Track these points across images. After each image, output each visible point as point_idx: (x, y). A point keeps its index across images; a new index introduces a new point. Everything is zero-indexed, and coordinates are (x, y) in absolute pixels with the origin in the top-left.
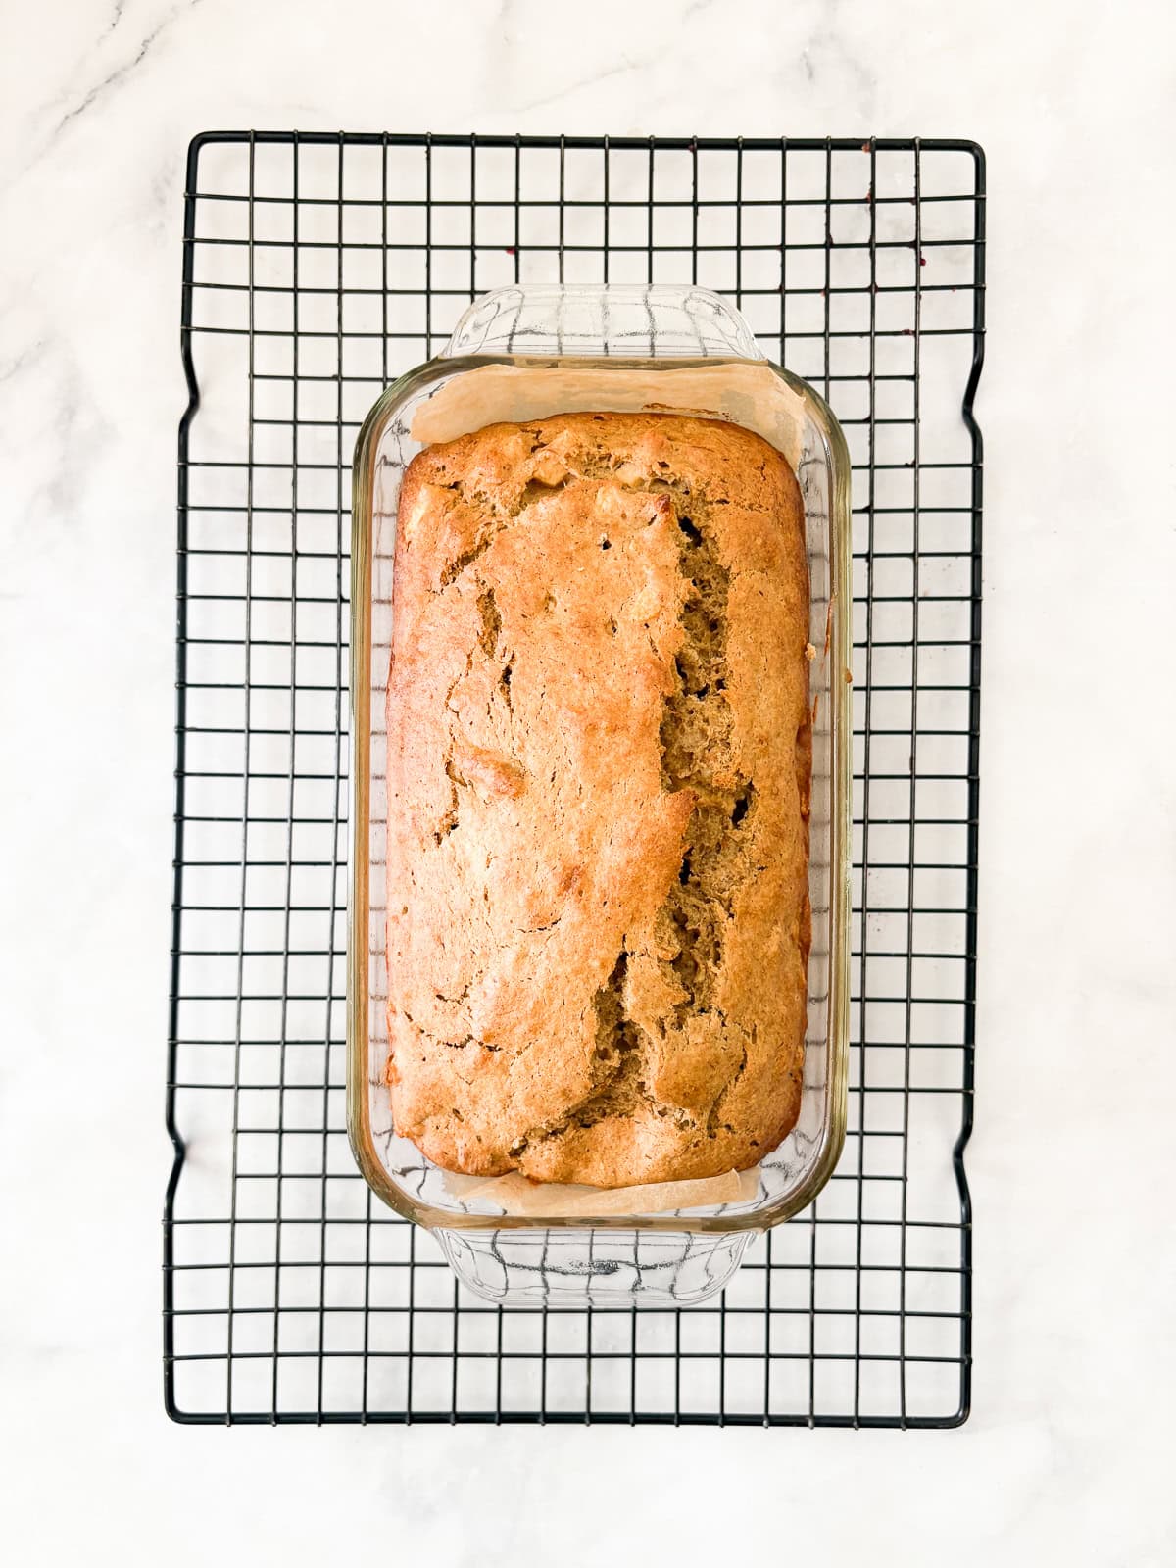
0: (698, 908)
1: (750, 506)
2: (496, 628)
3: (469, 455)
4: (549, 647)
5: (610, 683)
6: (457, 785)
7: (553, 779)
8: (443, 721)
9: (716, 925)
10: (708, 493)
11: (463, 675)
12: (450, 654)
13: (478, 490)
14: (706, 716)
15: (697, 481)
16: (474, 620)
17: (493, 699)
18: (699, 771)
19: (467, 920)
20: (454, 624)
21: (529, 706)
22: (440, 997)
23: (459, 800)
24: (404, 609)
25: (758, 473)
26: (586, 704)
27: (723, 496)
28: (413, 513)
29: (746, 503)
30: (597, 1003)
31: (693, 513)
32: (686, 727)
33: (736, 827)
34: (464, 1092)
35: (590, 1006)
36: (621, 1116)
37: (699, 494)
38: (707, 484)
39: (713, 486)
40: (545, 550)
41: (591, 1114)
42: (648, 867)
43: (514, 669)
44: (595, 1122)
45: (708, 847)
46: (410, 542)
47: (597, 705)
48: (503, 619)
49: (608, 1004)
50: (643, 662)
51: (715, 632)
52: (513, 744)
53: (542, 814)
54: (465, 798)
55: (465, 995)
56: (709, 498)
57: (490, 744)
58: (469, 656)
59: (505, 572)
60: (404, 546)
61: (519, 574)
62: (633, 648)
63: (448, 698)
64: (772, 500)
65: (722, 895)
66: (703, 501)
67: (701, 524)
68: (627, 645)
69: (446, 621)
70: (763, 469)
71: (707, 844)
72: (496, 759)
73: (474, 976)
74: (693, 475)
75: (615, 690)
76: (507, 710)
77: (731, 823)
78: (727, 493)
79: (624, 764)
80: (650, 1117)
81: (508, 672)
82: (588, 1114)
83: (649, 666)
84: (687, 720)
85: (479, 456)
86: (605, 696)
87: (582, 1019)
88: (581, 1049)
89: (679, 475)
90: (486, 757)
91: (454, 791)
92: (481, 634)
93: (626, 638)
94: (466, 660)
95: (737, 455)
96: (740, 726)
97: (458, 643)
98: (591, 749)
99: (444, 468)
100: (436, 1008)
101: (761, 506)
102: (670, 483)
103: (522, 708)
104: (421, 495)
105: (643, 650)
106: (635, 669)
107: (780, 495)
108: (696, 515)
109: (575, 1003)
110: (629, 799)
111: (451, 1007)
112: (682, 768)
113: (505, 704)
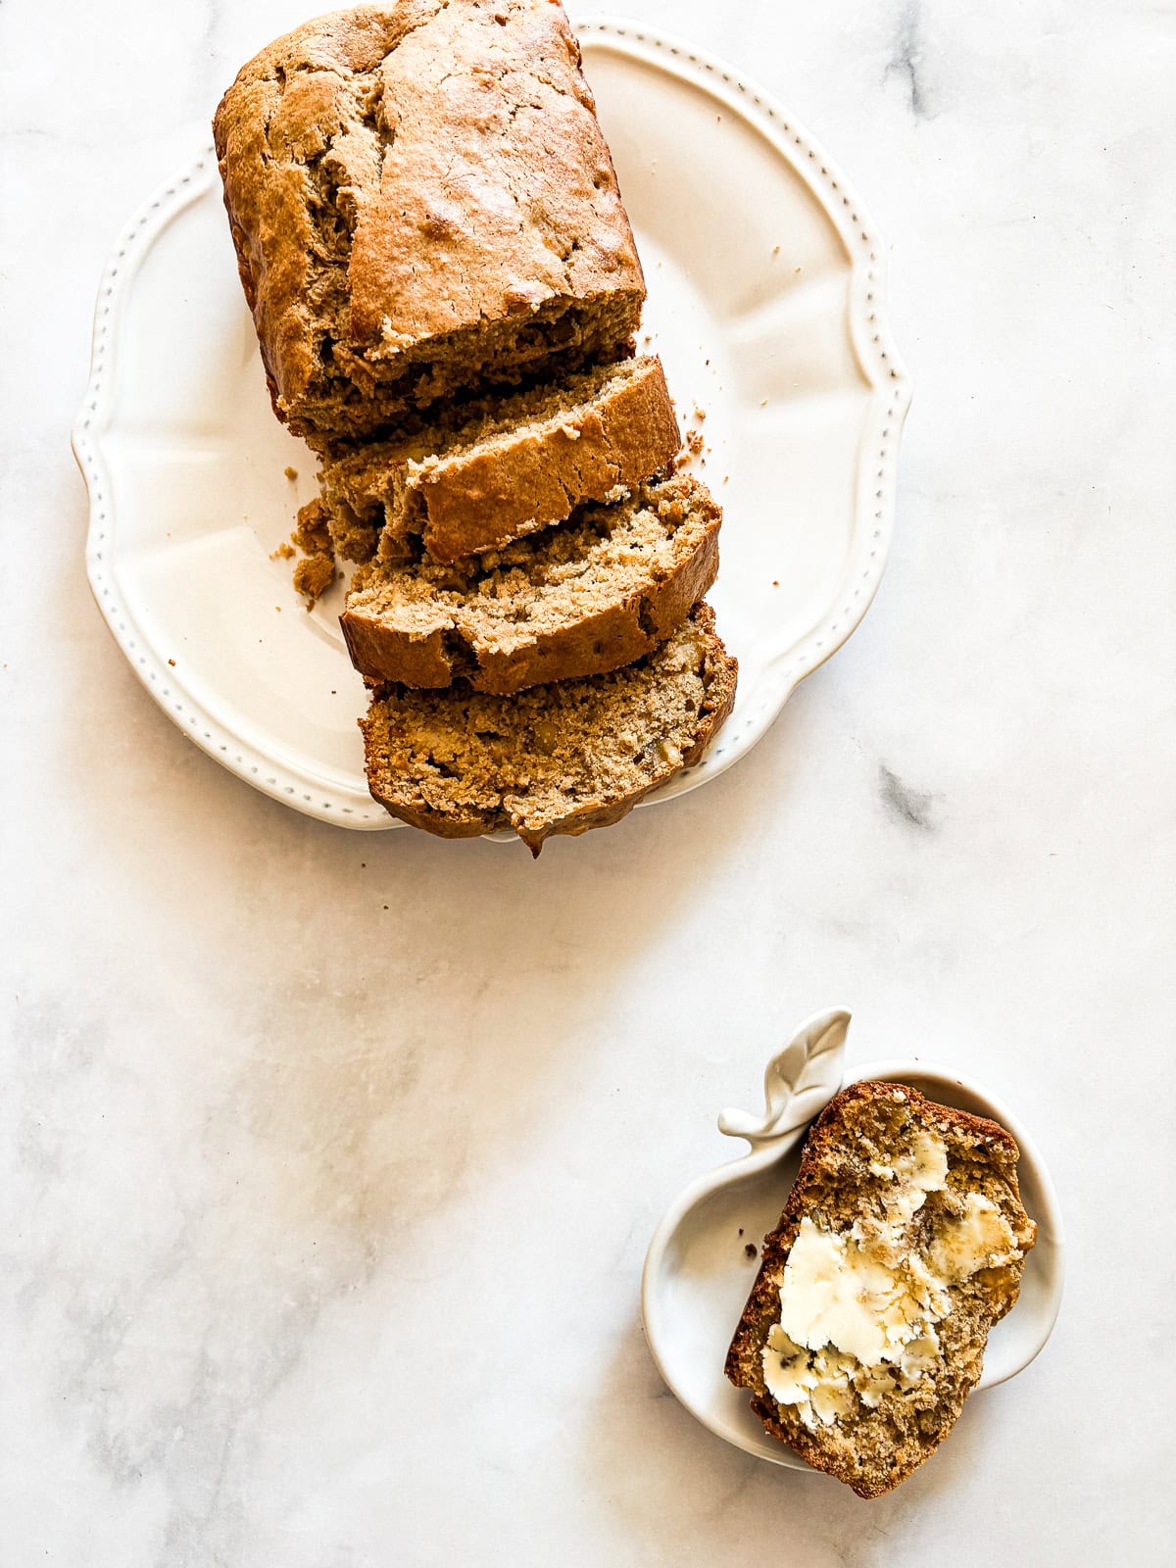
9: (322, 241)
19: (529, 177)
22: (538, 108)
30: (391, 134)
33: (325, 332)
34: (497, 40)
35: (397, 130)
49: (386, 137)
53: (482, 279)
55: (514, 113)
73: (509, 130)
77: (331, 335)
87: (400, 117)
100: (539, 98)
109: (409, 126)
110: (407, 312)
111: (525, 101)
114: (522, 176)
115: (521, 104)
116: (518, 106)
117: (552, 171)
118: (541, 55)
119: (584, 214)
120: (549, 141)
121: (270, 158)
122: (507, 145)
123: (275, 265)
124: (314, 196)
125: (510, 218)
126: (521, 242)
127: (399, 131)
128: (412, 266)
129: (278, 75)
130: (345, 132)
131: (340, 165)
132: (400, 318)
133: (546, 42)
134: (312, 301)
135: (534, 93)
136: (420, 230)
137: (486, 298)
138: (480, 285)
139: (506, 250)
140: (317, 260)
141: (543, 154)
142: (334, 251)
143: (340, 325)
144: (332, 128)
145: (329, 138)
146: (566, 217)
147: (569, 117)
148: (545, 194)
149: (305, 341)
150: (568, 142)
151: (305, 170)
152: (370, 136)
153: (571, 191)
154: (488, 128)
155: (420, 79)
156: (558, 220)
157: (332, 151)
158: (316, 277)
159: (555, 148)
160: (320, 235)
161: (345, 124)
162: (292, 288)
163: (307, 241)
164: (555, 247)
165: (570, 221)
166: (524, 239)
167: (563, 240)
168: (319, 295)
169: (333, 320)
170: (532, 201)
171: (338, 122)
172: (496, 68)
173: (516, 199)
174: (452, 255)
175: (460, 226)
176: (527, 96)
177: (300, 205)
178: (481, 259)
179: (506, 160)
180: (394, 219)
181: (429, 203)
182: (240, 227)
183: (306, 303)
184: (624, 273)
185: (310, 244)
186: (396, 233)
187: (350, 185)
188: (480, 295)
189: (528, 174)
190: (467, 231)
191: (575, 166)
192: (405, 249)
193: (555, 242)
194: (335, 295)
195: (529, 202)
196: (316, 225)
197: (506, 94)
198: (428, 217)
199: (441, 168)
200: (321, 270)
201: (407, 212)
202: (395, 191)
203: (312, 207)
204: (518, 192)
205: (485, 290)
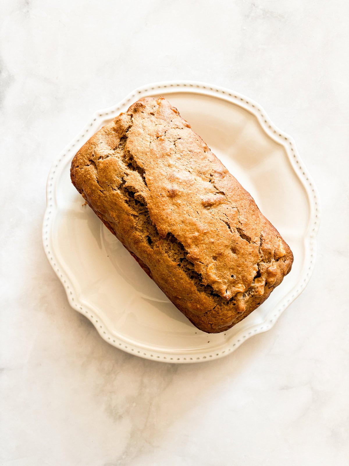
0: (141, 210)
1: (207, 313)
2: (241, 235)
3: (281, 270)
4: (225, 242)
5: (204, 246)
6: (218, 191)
7: (197, 212)
8: (234, 203)
9: (134, 210)
10: (219, 307)
11: (239, 218)
12: (246, 220)
13: (271, 263)
14: (177, 255)
15: (224, 307)
16: (247, 233)
17: (227, 218)
18: (168, 241)
19: (189, 162)
20: (252, 228)
21: (218, 224)
22: (180, 138)
23: (215, 188)
24: (265, 221)
25: (211, 323)
26: (205, 236)
27: (215, 309)
28: (283, 245)
29: (208, 313)
30: (143, 170)
31: (219, 299)
32: (179, 249)
33: (147, 236)
34: (156, 121)
35: (144, 168)
36: (116, 148)
37: (221, 305)
38: (221, 309)
39: (219, 310)
40: (245, 263)
41: (123, 142)
42: (158, 211)
43: (229, 229)
44: (121, 141)
45: (150, 226)
46: (277, 238)
47: (203, 238)
48: (241, 239)
49: (142, 171)
50: (201, 257)
51: (190, 277)
52: (214, 212)
53: (193, 202)
54: (214, 190)
55: (175, 144)
56: (218, 306)
57: (219, 208)
58: (241, 224)
59: (251, 250)
60: (278, 236)
61: (247, 252)
62: (206, 258)
63: (238, 210)
64: (203, 319)
65: (138, 218)
66: (219, 304)
67: (215, 298)
68: (208, 257)
69: (254, 227)
70: (211, 325)
71: (151, 227)
72: (215, 205)
73: (176, 151)
74: (227, 308)
75: (202, 245)
76: (222, 219)
77: (150, 236)
78: (215, 311)
79: (184, 230)
80: (110, 153)
81: (229, 228)
82: (124, 141)
83: (198, 257)
84: (180, 251)
85: (278, 271)
86: (202, 242)
87: (143, 163)
88: (137, 156)
89: (229, 305)
90: (217, 203)
91: (217, 189)
92: (243, 231)
93: (209, 259)
94: (241, 222)
95: (220, 323)
96: (167, 259)
97: (246, 225)
98: (195, 227)
99: (284, 262)
100: (178, 135)
101: (204, 316)
102: (229, 302)
103: (219, 222)
104: (285, 251)
105: (203, 260)
106: (201, 254)
107: (202, 322)
108: (217, 299)
109: (148, 165)
110: (176, 223)
111: (175, 138)
112: (172, 239)
113: (224, 220)
114: (187, 163)
115: (175, 140)
116: (175, 141)
117: (194, 156)
118: (171, 120)
119: (208, 164)
120: (189, 148)
121: (104, 191)
122: (178, 156)
123: (121, 223)
124: (126, 198)
125: (191, 179)
126: (198, 184)
127: (145, 168)
128: (171, 209)
129: (91, 162)
130: (127, 175)
131: (131, 187)
132: (174, 226)
133: (170, 115)
134: (139, 229)
135: (177, 135)
136: (168, 197)
137: (197, 207)
138: (194, 204)
139: (195, 190)
140: (134, 216)
141: (189, 153)
142: (138, 211)
143: (150, 232)
144: (122, 175)
145: (122, 179)
146: (205, 169)
147: (189, 136)
148: (196, 165)
149: (143, 242)
150: (193, 144)
151: (119, 191)
152: (136, 173)
153: (202, 159)
154: (171, 154)
155: (142, 148)
156: (203, 171)
157: (126, 183)
158: (137, 222)
159: (191, 149)
160: (132, 208)
161: (125, 172)
162: (131, 228)
163: (130, 212)
164: (206, 180)
165: (206, 169)
166: (198, 183)
167: (207, 176)
168: (141, 226)
169: (148, 231)
170: (194, 169)
171: (123, 173)
172: (162, 132)
173: (189, 171)
174: (181, 199)
175: (179, 190)
176: (175, 137)
177: (123, 203)
178: (189, 196)
179: (180, 161)
180: (158, 197)
181: (167, 187)
182: (99, 212)
183: (137, 231)
184: (227, 175)
185: (131, 213)
186: (161, 201)
187: (138, 192)
188: (195, 207)
189: (188, 162)
190: (182, 190)
191: (199, 151)
192: (166, 205)
193: (205, 178)
194: (145, 223)
195: (193, 170)
196: (129, 206)
197: (169, 139)
198: (168, 192)
199: (164, 174)
200: (137, 218)
201: (161, 193)
202: (154, 188)
203: (126, 202)
204: (189, 169)
205: (196, 205)
